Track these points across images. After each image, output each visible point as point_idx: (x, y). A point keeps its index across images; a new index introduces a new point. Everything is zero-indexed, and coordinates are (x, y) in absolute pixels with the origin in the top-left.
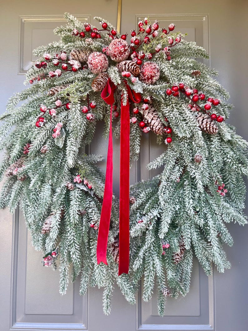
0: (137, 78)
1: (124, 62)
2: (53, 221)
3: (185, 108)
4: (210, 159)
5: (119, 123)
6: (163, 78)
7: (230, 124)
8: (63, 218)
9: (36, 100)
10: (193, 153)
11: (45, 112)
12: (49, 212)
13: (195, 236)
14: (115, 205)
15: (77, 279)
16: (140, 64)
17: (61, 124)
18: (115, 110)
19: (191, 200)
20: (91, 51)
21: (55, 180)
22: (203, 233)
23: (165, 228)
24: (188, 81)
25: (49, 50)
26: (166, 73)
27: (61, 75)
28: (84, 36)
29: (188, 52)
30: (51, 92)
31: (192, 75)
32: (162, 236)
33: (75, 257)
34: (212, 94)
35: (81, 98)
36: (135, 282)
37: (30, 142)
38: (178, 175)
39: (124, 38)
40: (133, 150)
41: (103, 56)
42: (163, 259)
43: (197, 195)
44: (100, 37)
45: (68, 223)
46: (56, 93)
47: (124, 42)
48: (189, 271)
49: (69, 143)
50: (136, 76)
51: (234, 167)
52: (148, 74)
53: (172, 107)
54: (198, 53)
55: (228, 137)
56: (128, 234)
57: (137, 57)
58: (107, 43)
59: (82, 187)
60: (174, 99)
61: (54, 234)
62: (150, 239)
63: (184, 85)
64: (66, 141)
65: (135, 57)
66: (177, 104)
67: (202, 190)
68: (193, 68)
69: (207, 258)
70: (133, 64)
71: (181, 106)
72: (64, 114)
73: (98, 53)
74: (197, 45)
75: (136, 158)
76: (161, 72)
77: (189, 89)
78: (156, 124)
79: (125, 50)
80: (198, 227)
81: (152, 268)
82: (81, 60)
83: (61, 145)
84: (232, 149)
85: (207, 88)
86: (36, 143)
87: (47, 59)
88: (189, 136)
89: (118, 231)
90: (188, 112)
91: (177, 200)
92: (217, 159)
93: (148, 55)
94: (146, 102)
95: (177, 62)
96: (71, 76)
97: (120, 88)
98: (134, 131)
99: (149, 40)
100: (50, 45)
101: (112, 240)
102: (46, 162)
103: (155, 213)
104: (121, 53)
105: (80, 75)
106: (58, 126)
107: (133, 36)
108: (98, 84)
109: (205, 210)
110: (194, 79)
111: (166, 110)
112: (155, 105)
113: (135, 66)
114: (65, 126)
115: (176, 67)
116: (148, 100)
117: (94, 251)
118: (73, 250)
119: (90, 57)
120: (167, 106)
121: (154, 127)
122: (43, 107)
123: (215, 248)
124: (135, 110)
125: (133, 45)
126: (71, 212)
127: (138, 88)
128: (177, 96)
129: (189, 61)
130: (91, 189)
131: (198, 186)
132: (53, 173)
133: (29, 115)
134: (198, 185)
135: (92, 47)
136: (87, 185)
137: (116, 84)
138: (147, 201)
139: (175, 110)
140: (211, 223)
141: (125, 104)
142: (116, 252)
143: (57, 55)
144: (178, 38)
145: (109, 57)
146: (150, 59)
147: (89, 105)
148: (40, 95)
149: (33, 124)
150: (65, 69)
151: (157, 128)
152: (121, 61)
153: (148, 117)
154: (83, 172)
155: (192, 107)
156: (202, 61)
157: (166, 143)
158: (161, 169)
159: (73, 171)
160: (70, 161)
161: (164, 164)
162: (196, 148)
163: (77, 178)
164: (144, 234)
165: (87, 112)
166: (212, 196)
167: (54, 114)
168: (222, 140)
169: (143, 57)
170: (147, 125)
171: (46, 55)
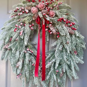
1: (43, 10)
2: (20, 63)
3: (63, 25)
4: (72, 42)
5: (42, 30)
6: (56, 16)
7: (78, 31)
8: (23, 62)
9: (14, 23)
10: (66, 40)
11: (17, 27)
12: (19, 60)
13: (67, 68)
14: (41, 58)
15: (28, 83)
16: (49, 11)
17: (23, 31)
18: (40, 26)
19: (66, 56)
20: (32, 6)
21: (21, 50)
22: (69, 67)
23: (57, 65)
24: (65, 17)
25: (18, 6)
29: (64, 7)
30: (19, 20)
31: (66, 15)
32: (56, 68)
33: (27, 75)
34: (72, 21)
35: (29, 22)
36: (47, 83)
37: (12, 37)
38: (61, 48)
39: (43, 2)
40: (46, 40)
41: (36, 8)
42: (56, 75)
43: (67, 54)
44: (35, 2)
45: (25, 64)
46: (21, 20)
47: (43, 4)
48: (65, 80)
49: (25, 37)
50: (48, 15)
51: (80, 45)
52: (51, 14)
54: (68, 7)
55: (78, 35)
56: (45, 67)
57: (48, 8)
58: (38, 4)
59: (30, 52)
60: (60, 23)
61: (20, 68)
62: (52, 69)
63: (63, 18)
64: (24, 37)
66: (61, 24)
67: (69, 53)
68: (66, 12)
69: (71, 76)
70: (46, 11)
72: (23, 27)
75: (47, 43)
76: (56, 14)
77: (65, 19)
78: (54, 31)
79: (44, 6)
80: (68, 65)
81: (53, 78)
82: (29, 9)
83: (22, 38)
84: (79, 40)
85: (71, 19)
86: (14, 37)
87: (17, 9)
88: (65, 35)
89: (42, 66)
90: (64, 27)
91: (61, 56)
92: (74, 42)
93: (51, 8)
94: (51, 24)
95: (61, 10)
96: (25, 15)
97: (42, 19)
98: (47, 33)
99: (52, 3)
100: (18, 4)
101: (40, 69)
102: (18, 44)
103: (54, 60)
104: (42, 7)
105: (28, 14)
106: (22, 32)
107: (46, 2)
108: (35, 17)
109: (70, 59)
111: (57, 26)
112: (54, 25)
114: (24, 32)
115: (61, 12)
117: (34, 73)
118: (27, 73)
122: (17, 25)
123: (73, 71)
124: (47, 26)
125: (46, 4)
126: (26, 60)
127: (48, 19)
128: (61, 21)
129: (65, 10)
130: (32, 53)
131: (68, 51)
132: (20, 47)
133: (11, 28)
135: (33, 5)
137: (41, 17)
138: (51, 56)
139: (60, 26)
140: (72, 63)
141: (44, 24)
142: (41, 73)
143: (21, 8)
144: (61, 2)
145: (38, 8)
146: (52, 9)
147: (32, 25)
148: (15, 21)
149: (13, 31)
150: (23, 13)
152: (42, 10)
153: (51, 29)
154: (30, 47)
155: (66, 25)
156: (69, 10)
157: (57, 37)
158: (55, 46)
159: (26, 47)
160: (26, 43)
161: (57, 45)
163: (28, 49)
164: (50, 67)
165: (31, 27)
166: (73, 55)
167: (20, 28)
168: (76, 36)
169: (50, 9)
170: (51, 31)
171: (17, 8)
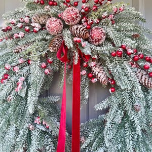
0: (87, 42)
3: (126, 64)
4: (147, 107)
6: (108, 39)
9: (5, 54)
11: (8, 70)
16: (89, 29)
17: (23, 78)
18: (69, 64)
19: (131, 142)
21: (19, 124)
24: (130, 43)
25: (16, 14)
26: (111, 36)
27: (24, 37)
28: (43, 4)
30: (16, 51)
31: (132, 37)
35: (41, 56)
39: (76, 5)
41: (58, 21)
44: (57, 5)
46: (20, 51)
52: (96, 37)
53: (116, 63)
57: (87, 22)
58: (63, 10)
63: (126, 46)
64: (27, 92)
65: (85, 22)
66: (119, 61)
70: (83, 29)
71: (122, 63)
73: (54, 19)
74: (136, 10)
75: (86, 102)
76: (107, 34)
77: (130, 49)
78: (102, 76)
79: (77, 17)
82: (41, 23)
83: (23, 95)
87: (12, 23)
88: (130, 88)
90: (129, 69)
91: (120, 140)
93: (96, 20)
95: (120, 26)
97: (72, 50)
98: (84, 81)
99: (97, 8)
100: (16, 10)
104: (73, 19)
107: (84, 2)
108: (54, 46)
110: (134, 42)
111: (110, 66)
113: (85, 31)
116: (95, 59)
119: (47, 23)
120: (111, 63)
121: (100, 79)
124: (85, 64)
125: (83, 11)
127: (87, 51)
129: (130, 26)
130: (48, 129)
134: (137, 128)
135: (49, 13)
136: (45, 125)
137: (69, 48)
139: (118, 66)
141: (76, 63)
143: (21, 19)
145: (63, 21)
146: (98, 24)
150: (28, 31)
151: (103, 80)
152: (73, 25)
153: (96, 70)
155: (132, 64)
157: (111, 92)
161: (109, 108)
162: (136, 98)
163: (37, 119)
169: (92, 23)
170: (95, 76)
171: (11, 20)
